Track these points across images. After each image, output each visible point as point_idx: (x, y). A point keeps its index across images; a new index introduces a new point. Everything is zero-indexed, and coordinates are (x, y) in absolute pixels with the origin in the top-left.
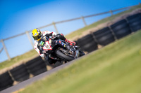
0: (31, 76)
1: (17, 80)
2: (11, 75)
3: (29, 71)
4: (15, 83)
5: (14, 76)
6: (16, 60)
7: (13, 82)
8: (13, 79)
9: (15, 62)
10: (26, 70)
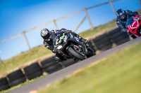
0: (114, 45)
1: (100, 49)
2: (93, 44)
3: (112, 41)
4: (98, 52)
5: (97, 46)
6: (99, 29)
7: (95, 51)
8: (95, 48)
9: (98, 31)
10: (110, 39)
